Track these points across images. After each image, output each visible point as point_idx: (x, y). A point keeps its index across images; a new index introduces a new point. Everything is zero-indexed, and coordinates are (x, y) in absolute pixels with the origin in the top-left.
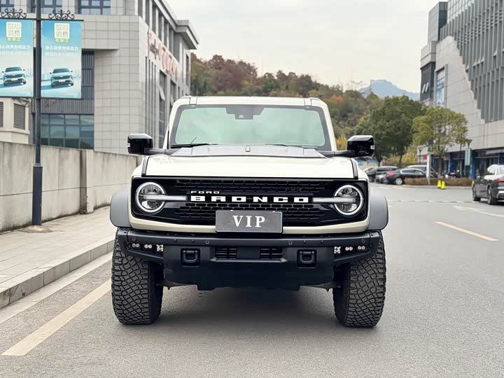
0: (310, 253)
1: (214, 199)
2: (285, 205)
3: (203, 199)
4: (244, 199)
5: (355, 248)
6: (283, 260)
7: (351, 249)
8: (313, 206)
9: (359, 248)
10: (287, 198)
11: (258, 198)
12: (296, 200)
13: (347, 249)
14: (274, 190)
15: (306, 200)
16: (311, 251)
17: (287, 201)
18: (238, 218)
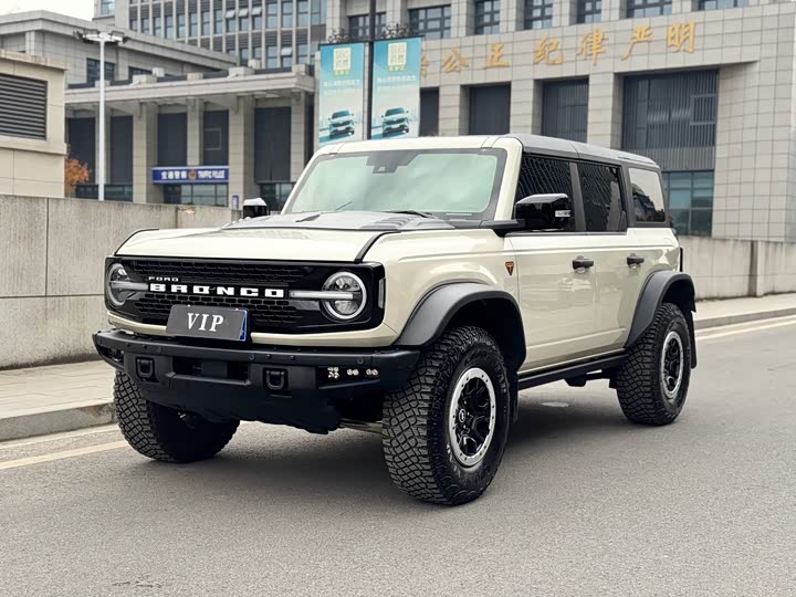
0: (278, 373)
1: (174, 288)
2: (254, 300)
3: (162, 288)
4: (206, 290)
5: (362, 372)
6: (248, 383)
7: (356, 372)
8: (287, 303)
9: (369, 372)
10: (256, 290)
11: (223, 289)
12: (268, 293)
13: (350, 372)
14: (239, 277)
15: (280, 293)
16: (281, 370)
17: (256, 295)
18: (193, 317)
